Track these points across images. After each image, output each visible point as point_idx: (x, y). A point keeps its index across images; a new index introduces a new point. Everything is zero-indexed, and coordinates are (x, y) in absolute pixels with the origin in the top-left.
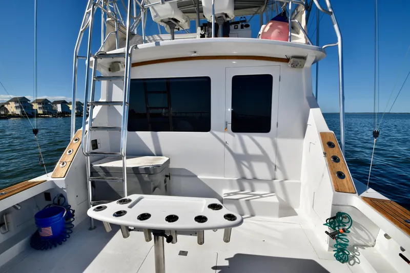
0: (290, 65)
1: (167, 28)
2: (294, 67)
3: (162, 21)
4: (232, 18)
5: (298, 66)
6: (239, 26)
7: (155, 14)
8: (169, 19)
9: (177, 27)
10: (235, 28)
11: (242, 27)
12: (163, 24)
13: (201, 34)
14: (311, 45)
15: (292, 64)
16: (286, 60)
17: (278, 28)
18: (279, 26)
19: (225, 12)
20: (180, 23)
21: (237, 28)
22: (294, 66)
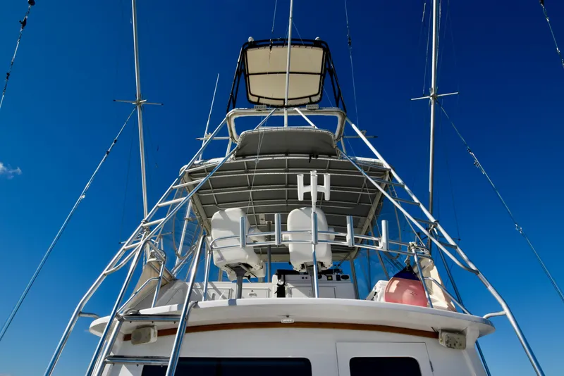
0: (443, 344)
1: (232, 275)
2: (450, 347)
3: (227, 266)
4: (328, 268)
5: (457, 344)
6: (334, 276)
7: (219, 257)
8: (240, 264)
9: (247, 274)
10: (328, 280)
11: (338, 278)
12: (227, 270)
13: (278, 284)
14: (469, 315)
15: (447, 342)
16: (434, 335)
17: (410, 289)
18: (412, 286)
19: (322, 261)
20: (252, 270)
21: (332, 279)
22: (451, 345)
